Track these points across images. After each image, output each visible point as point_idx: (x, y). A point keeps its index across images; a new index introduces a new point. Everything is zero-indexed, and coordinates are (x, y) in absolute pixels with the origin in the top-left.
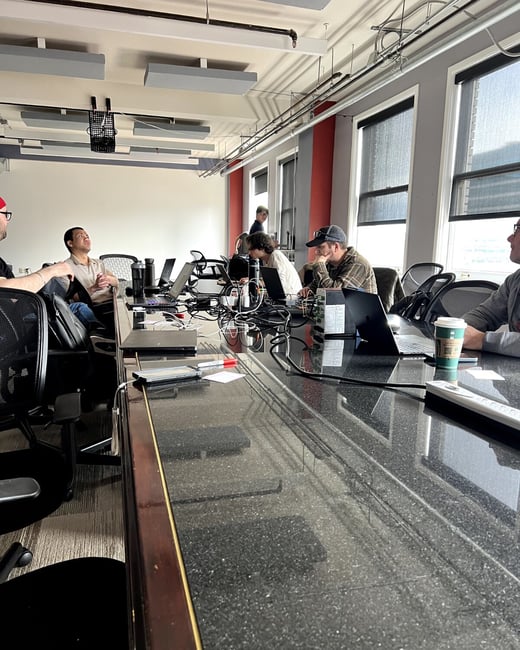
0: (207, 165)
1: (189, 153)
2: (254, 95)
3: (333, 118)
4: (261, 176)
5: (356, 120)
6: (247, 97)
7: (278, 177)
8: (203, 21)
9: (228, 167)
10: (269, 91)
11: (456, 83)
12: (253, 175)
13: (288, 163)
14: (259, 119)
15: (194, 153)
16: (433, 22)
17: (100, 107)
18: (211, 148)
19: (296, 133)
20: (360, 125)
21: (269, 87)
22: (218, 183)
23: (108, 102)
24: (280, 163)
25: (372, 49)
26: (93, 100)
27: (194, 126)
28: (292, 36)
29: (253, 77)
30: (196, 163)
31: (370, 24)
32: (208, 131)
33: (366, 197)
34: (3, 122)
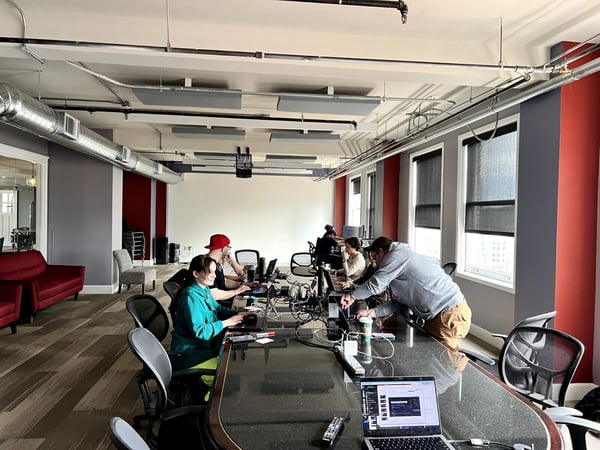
0: (320, 173)
4: (357, 182)
6: (338, 142)
7: (367, 184)
8: (300, 120)
11: (464, 145)
13: (372, 176)
14: (346, 155)
16: (474, 101)
17: (243, 152)
18: (319, 166)
19: (374, 162)
20: (414, 159)
22: (328, 185)
23: (248, 149)
24: (369, 175)
25: (406, 127)
26: (239, 149)
28: (355, 124)
29: (337, 137)
30: (311, 172)
31: (405, 112)
32: (315, 158)
33: (419, 208)
34: (183, 154)
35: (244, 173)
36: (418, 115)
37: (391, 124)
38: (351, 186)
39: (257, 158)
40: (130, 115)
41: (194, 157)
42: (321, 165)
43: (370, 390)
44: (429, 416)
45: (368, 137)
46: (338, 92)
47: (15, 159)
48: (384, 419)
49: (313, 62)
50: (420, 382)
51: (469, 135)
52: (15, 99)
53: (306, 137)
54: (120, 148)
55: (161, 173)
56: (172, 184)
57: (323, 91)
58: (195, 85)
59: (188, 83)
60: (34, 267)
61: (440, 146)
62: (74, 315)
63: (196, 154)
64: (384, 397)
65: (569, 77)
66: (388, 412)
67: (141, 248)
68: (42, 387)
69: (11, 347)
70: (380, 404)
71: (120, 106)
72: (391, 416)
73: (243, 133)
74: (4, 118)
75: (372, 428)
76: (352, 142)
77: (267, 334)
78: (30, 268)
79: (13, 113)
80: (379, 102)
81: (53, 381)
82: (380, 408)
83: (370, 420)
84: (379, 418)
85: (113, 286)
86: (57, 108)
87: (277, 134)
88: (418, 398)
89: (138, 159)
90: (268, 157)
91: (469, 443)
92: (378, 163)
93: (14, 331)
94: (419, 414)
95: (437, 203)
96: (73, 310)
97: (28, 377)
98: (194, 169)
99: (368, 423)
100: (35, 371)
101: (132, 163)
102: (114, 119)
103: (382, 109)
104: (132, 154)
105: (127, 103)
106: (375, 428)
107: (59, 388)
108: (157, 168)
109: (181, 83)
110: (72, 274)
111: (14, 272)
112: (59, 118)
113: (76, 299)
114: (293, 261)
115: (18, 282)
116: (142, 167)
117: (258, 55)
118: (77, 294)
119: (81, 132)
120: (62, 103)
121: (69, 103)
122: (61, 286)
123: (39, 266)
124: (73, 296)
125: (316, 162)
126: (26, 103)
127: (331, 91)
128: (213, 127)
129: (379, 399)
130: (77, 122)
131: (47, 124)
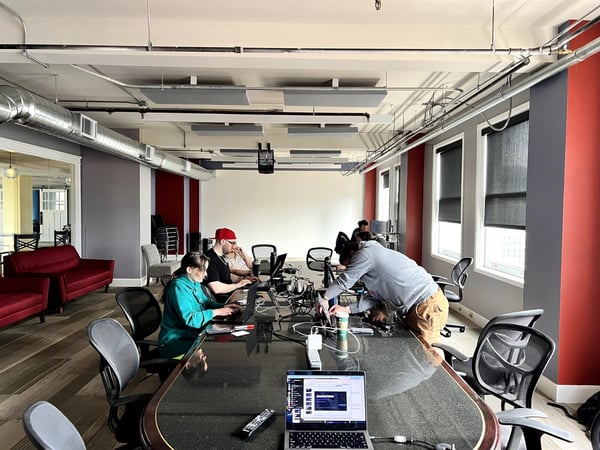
0: (348, 167)
3: (423, 144)
4: (386, 175)
5: (435, 148)
6: (360, 135)
7: (395, 177)
8: (311, 114)
9: (365, 168)
11: (483, 135)
12: (382, 174)
13: (398, 168)
17: (264, 147)
20: (438, 151)
22: (358, 179)
23: (269, 145)
24: (396, 168)
25: (423, 117)
26: (260, 145)
28: (367, 116)
29: (356, 130)
30: (339, 167)
31: (420, 103)
32: (340, 152)
33: (442, 202)
34: (211, 152)
35: (266, 168)
36: (434, 105)
37: (409, 115)
38: (381, 180)
39: (281, 154)
40: (146, 114)
41: (221, 154)
42: (347, 159)
43: (297, 383)
44: (355, 412)
45: (389, 129)
46: (342, 84)
47: (49, 160)
48: (308, 413)
49: (292, 55)
50: (349, 377)
51: (485, 125)
52: (28, 102)
53: (323, 131)
54: (143, 147)
55: (190, 170)
56: (205, 181)
57: (328, 83)
58: (199, 82)
59: (194, 81)
60: (68, 261)
61: (461, 136)
62: (101, 306)
63: (222, 151)
64: (310, 390)
65: (573, 58)
66: (313, 406)
67: (175, 243)
68: (52, 374)
69: (36, 335)
70: (305, 397)
71: (137, 106)
72: (316, 409)
73: (259, 128)
74: (20, 120)
75: (295, 421)
76: (374, 135)
77: (245, 327)
78: (62, 262)
79: (27, 116)
80: (385, 93)
81: (66, 367)
82: (305, 401)
83: (294, 413)
84: (303, 412)
85: (141, 279)
86: (73, 110)
87: (294, 128)
88: (345, 393)
89: (164, 157)
90: (292, 152)
91: (392, 440)
92: (402, 155)
93: (43, 321)
94: (344, 409)
95: (458, 196)
96: (102, 301)
97: (44, 363)
98: (224, 166)
99: (291, 417)
100: (51, 358)
101: (156, 160)
102: (133, 119)
103: (392, 100)
104: (156, 153)
105: (142, 103)
106: (298, 421)
107: (68, 374)
108: (185, 164)
109: (187, 81)
110: (103, 268)
111: (47, 266)
112: (75, 119)
113: (106, 291)
114: (309, 256)
115: (47, 275)
116: (170, 165)
117: (237, 50)
118: (107, 286)
119: (100, 131)
120: (83, 105)
121: (91, 105)
122: (89, 279)
123: (72, 260)
124: (104, 289)
125: (341, 156)
126: (39, 106)
127: (335, 83)
128: (230, 124)
129: (305, 393)
130: (94, 123)
131: (64, 125)
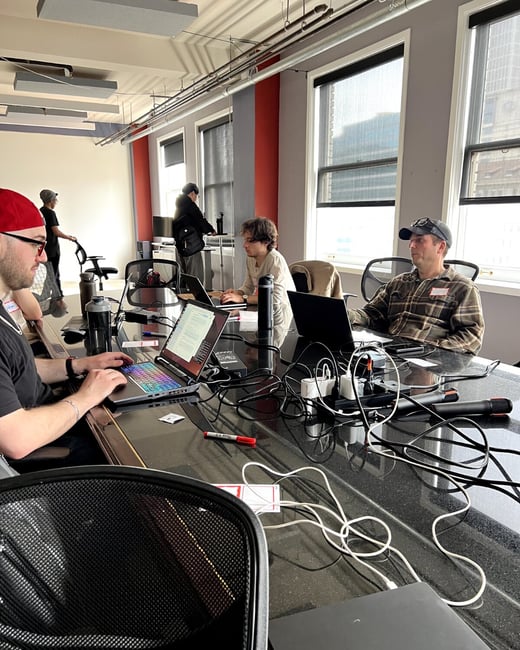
0: (105, 131)
1: (85, 115)
2: (180, 40)
4: (172, 144)
5: (312, 76)
6: (171, 42)
7: (198, 146)
9: (131, 134)
10: (203, 34)
12: (162, 144)
14: (188, 72)
15: (91, 114)
18: (115, 109)
19: (231, 92)
20: (316, 83)
21: (201, 31)
22: (119, 153)
24: (200, 129)
27: (94, 79)
30: (92, 128)
38: (161, 153)
